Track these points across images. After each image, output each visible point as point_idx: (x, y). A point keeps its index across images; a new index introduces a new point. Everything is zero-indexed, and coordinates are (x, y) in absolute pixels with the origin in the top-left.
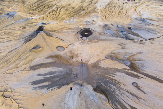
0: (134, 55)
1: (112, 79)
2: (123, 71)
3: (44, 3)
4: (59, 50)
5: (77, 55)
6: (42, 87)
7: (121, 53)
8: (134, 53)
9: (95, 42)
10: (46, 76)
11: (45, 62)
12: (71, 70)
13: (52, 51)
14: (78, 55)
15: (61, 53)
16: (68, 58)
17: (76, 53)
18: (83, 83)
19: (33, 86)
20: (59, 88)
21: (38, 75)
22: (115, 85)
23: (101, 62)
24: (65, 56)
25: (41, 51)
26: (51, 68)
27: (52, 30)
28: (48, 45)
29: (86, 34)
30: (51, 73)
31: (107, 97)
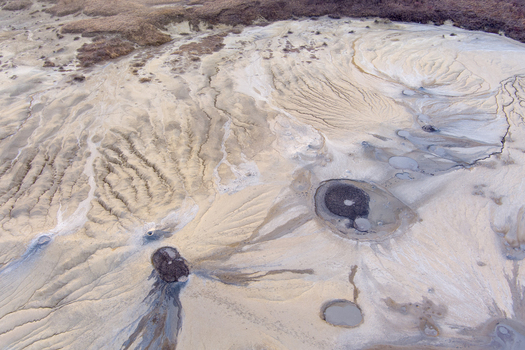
3: (29, 145)
7: (514, 219)
9: (411, 221)
13: (321, 345)
14: (436, 303)
15: (370, 332)
16: (422, 338)
23: (522, 282)
24: (396, 335)
27: (218, 247)
28: (280, 327)
29: (348, 203)
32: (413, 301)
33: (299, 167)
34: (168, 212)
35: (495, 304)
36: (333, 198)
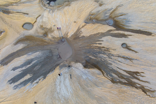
0: (114, 10)
1: (99, 48)
2: (108, 33)
4: (27, 29)
5: (51, 28)
6: (25, 83)
7: (100, 12)
8: (114, 8)
9: (67, 5)
10: (24, 68)
11: (15, 51)
12: (51, 52)
13: (18, 32)
14: (53, 29)
15: (31, 32)
16: (42, 37)
17: (49, 27)
18: (70, 63)
19: (13, 85)
20: (45, 78)
21: (14, 69)
22: (104, 54)
23: (82, 30)
24: (37, 34)
25: (4, 37)
26: (25, 56)
27: (7, 3)
28: (11, 26)
30: (29, 62)
31: (100, 69)
32: (47, 27)
35: (68, 33)
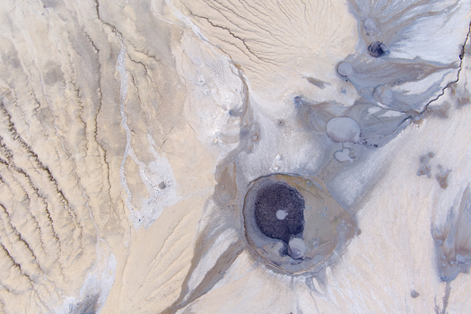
29: (281, 215)
33: (220, 157)
34: (84, 275)
36: (264, 209)
